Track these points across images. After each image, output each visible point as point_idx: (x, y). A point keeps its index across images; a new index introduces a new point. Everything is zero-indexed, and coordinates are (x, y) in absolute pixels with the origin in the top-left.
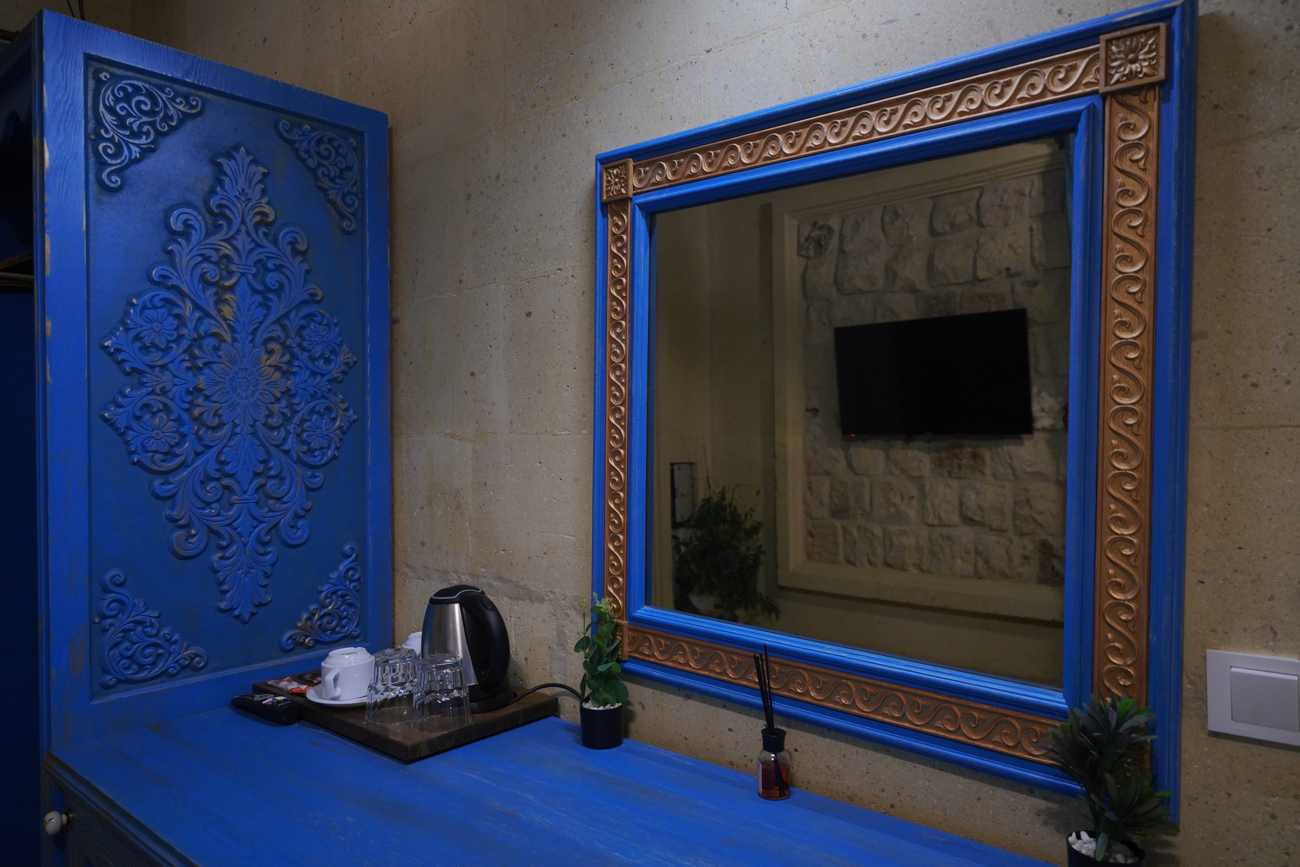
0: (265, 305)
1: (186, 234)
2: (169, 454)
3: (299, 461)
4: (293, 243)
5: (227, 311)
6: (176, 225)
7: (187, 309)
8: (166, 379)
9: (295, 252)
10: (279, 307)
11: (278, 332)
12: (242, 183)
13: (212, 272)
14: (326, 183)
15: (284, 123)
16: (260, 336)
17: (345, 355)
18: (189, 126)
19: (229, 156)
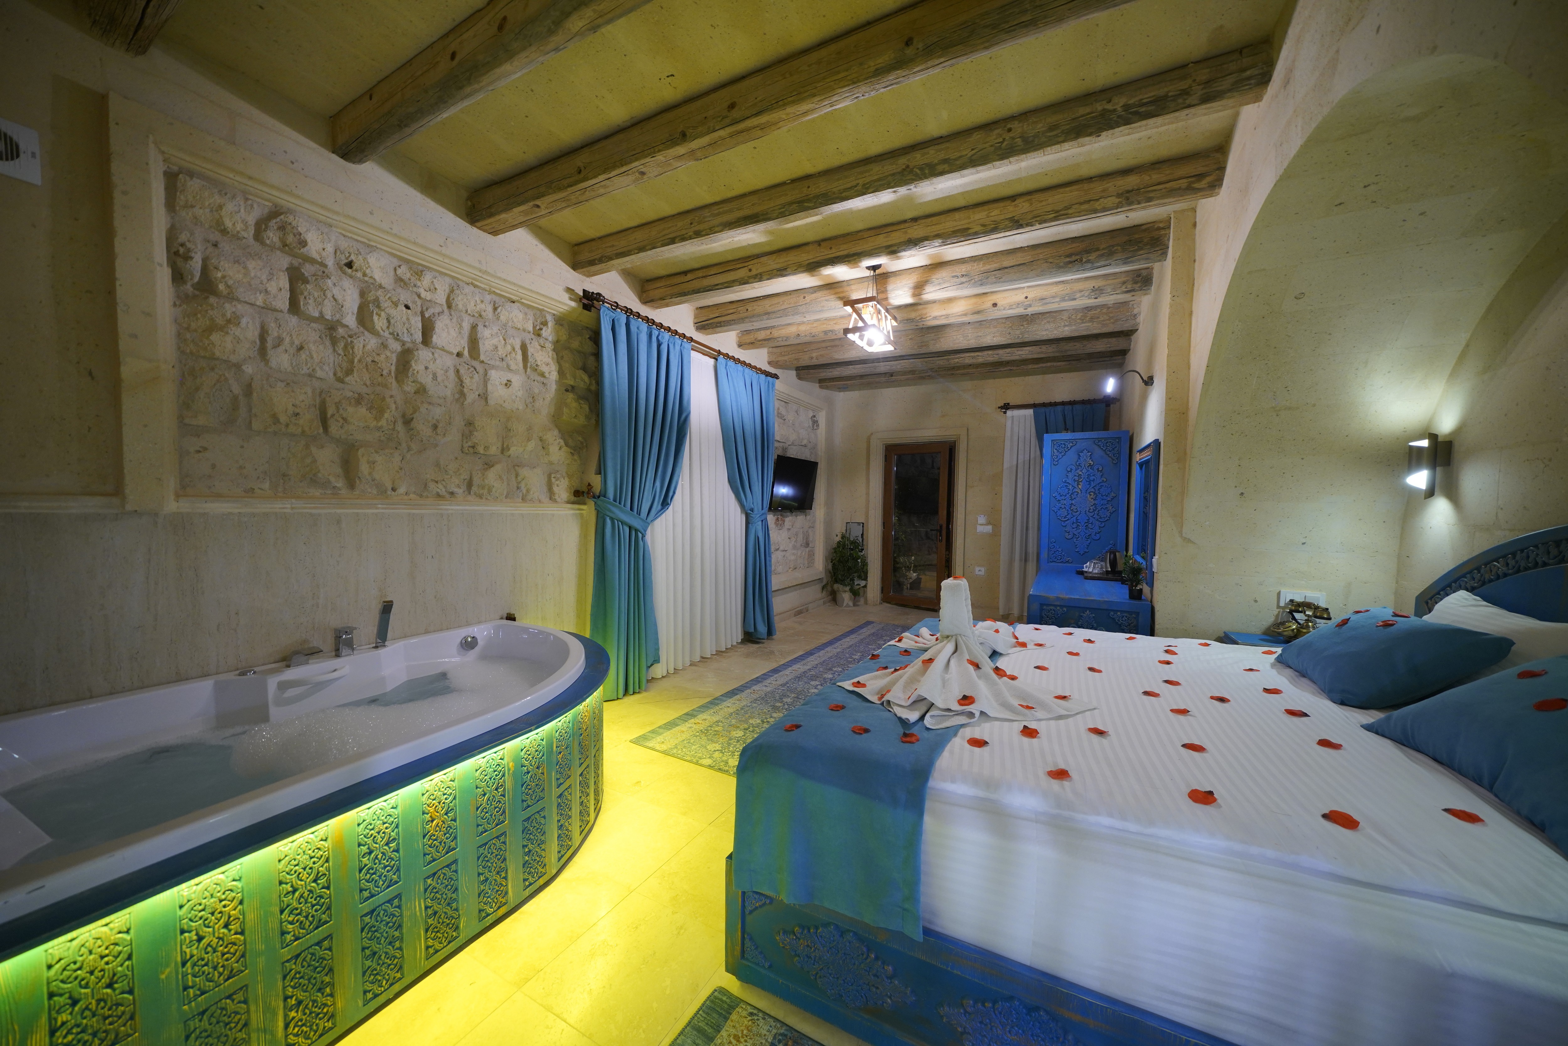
0: (1090, 484)
1: (1071, 471)
2: (1065, 517)
3: (1097, 520)
4: (1098, 469)
5: (1080, 487)
6: (1069, 470)
7: (1070, 487)
8: (1065, 502)
9: (1098, 471)
10: (1093, 484)
11: (1093, 490)
12: (1085, 457)
13: (1077, 478)
14: (1108, 453)
15: (1097, 441)
16: (1088, 491)
17: (1113, 494)
18: (1073, 448)
19: (1082, 452)
